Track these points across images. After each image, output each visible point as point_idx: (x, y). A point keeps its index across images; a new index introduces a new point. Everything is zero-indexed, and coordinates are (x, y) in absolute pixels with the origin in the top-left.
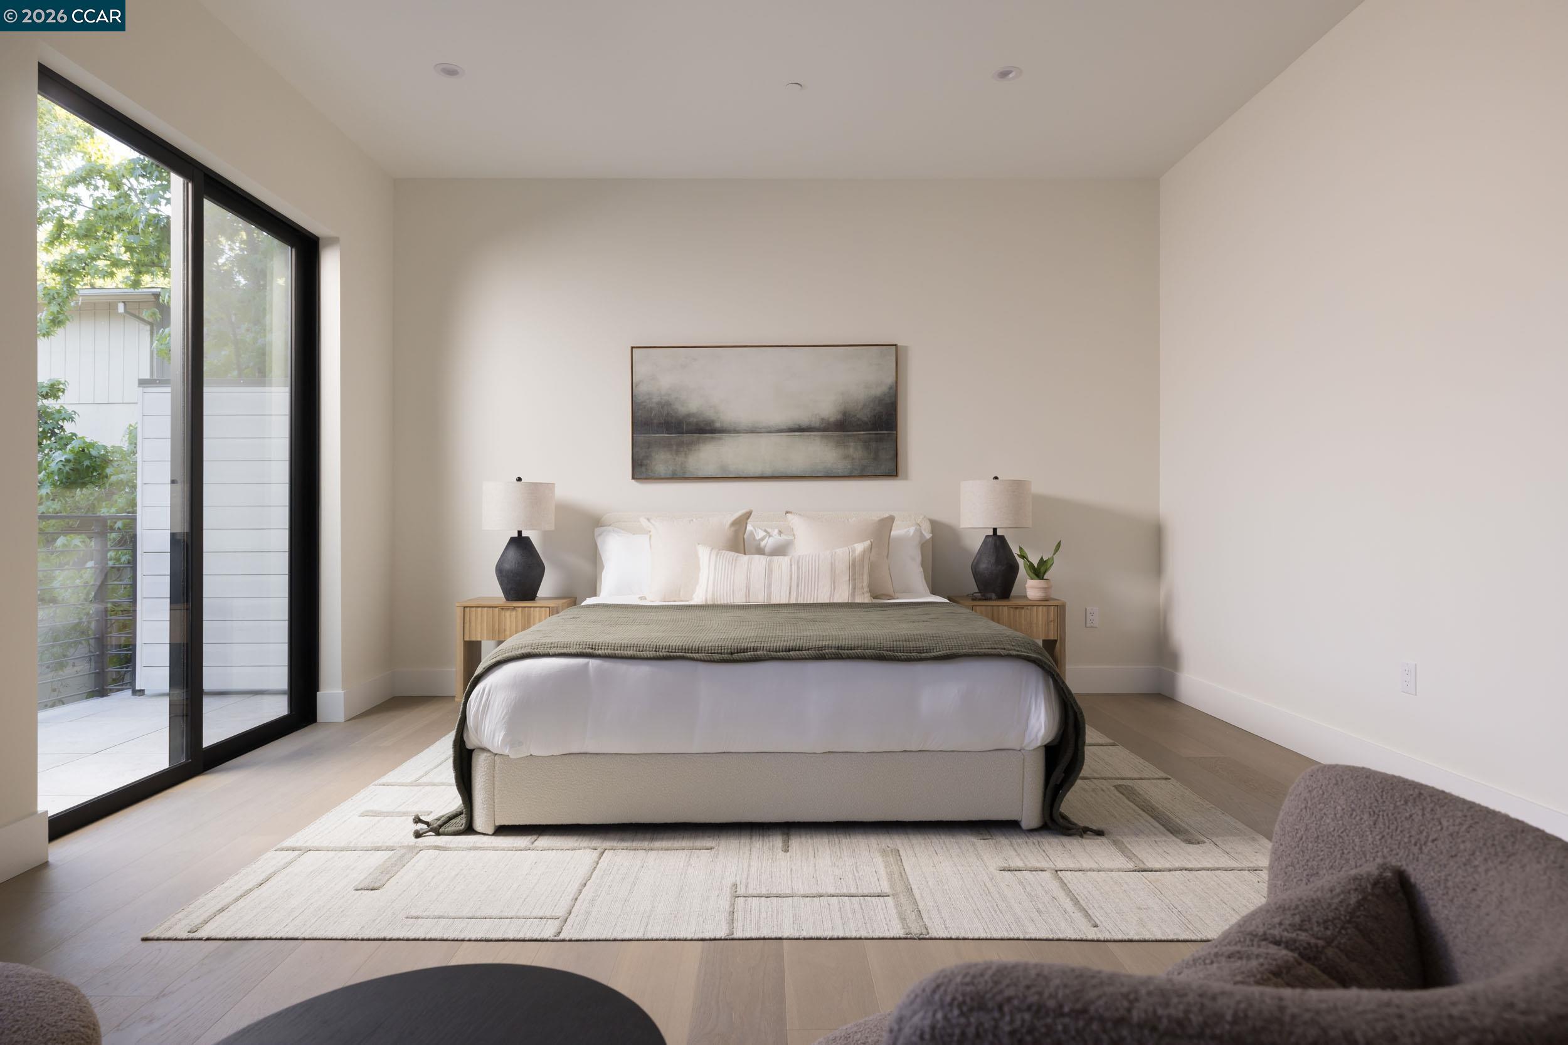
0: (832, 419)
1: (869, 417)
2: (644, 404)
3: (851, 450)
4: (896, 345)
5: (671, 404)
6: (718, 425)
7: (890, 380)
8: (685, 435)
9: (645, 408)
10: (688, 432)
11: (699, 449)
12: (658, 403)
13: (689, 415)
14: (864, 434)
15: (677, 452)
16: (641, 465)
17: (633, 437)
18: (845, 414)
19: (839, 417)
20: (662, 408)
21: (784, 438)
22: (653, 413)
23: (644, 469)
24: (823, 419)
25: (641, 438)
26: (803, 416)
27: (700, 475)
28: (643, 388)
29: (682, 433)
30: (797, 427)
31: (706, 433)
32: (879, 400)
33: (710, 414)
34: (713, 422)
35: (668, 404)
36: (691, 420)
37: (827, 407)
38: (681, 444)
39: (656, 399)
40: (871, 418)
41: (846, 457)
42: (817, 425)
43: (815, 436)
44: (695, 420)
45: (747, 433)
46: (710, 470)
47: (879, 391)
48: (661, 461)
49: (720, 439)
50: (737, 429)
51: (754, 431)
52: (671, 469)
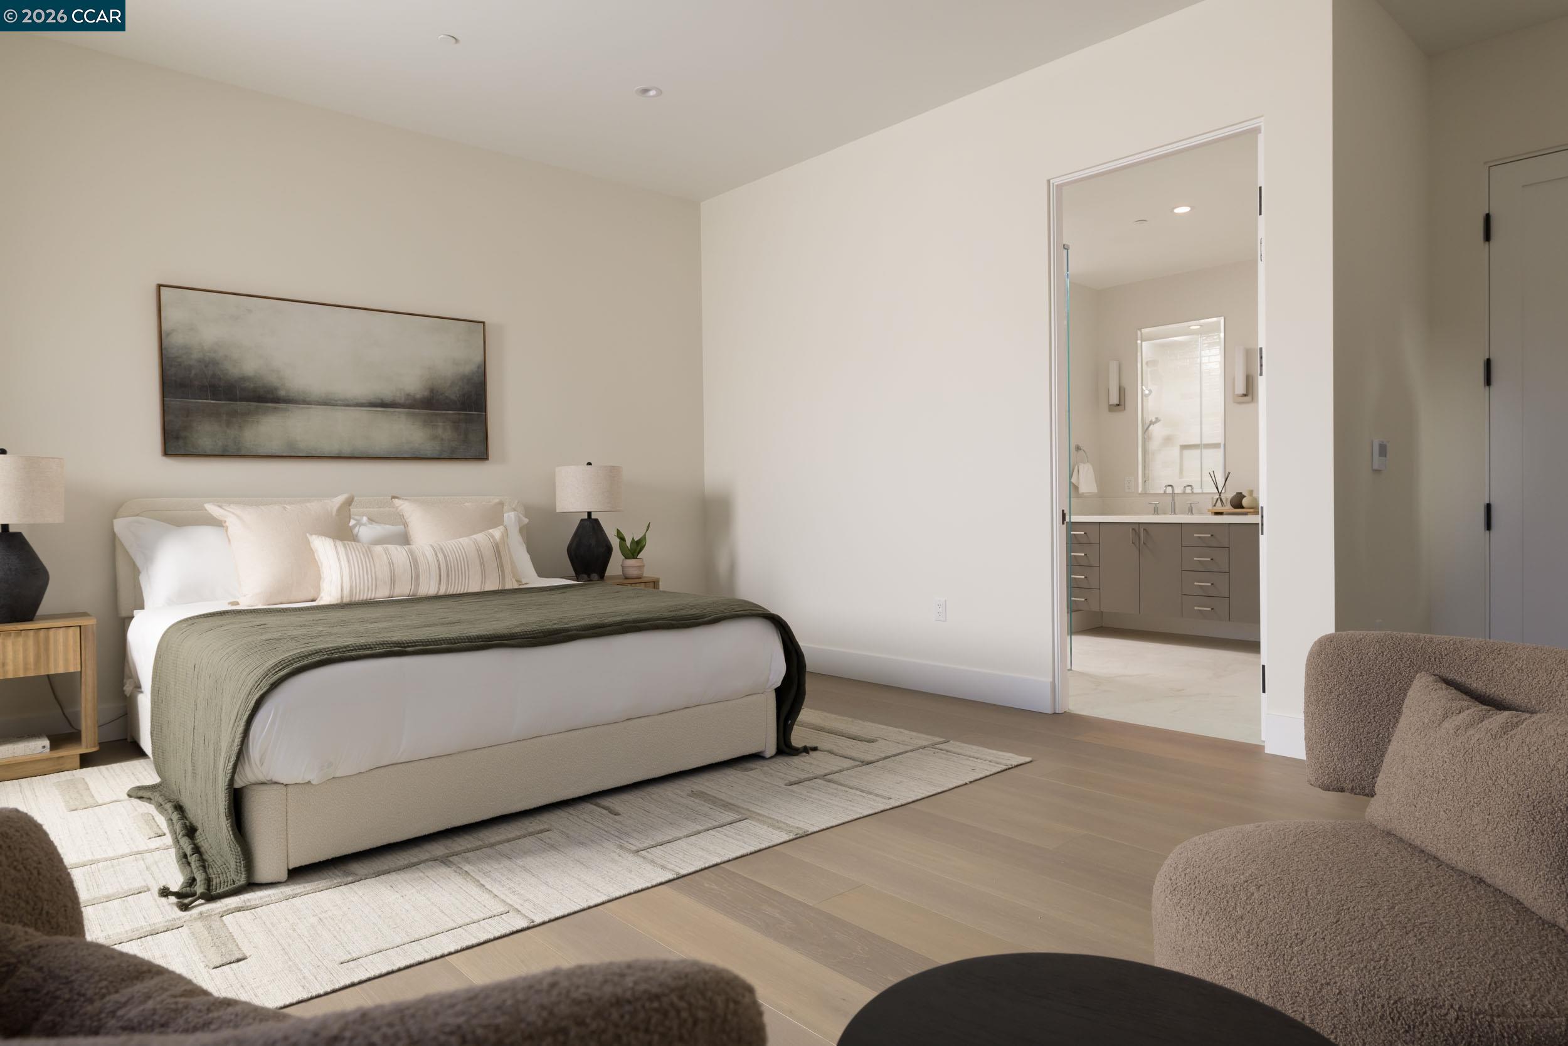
0: (418, 396)
1: (458, 395)
2: (179, 360)
3: (440, 431)
4: (483, 323)
5: (218, 363)
6: (282, 393)
7: (480, 358)
8: (238, 403)
9: (180, 365)
10: (242, 399)
11: (258, 422)
12: (199, 361)
13: (244, 379)
14: (452, 414)
15: (229, 424)
16: (177, 438)
17: (163, 400)
18: (432, 390)
19: (426, 394)
20: (206, 366)
21: (362, 414)
22: (193, 372)
23: (181, 442)
24: (408, 395)
25: (175, 403)
26: (386, 391)
27: (261, 452)
28: (178, 340)
29: (236, 401)
30: (379, 401)
31: (267, 402)
32: (467, 379)
33: (272, 380)
34: (276, 389)
35: (215, 363)
36: (247, 384)
37: (412, 382)
38: (233, 414)
39: (196, 355)
40: (460, 397)
41: (434, 438)
42: (402, 401)
43: (399, 412)
44: (252, 386)
45: (320, 405)
46: (275, 447)
47: (468, 369)
48: (206, 433)
49: (286, 410)
50: (308, 399)
51: (328, 402)
52: (220, 444)
